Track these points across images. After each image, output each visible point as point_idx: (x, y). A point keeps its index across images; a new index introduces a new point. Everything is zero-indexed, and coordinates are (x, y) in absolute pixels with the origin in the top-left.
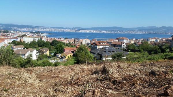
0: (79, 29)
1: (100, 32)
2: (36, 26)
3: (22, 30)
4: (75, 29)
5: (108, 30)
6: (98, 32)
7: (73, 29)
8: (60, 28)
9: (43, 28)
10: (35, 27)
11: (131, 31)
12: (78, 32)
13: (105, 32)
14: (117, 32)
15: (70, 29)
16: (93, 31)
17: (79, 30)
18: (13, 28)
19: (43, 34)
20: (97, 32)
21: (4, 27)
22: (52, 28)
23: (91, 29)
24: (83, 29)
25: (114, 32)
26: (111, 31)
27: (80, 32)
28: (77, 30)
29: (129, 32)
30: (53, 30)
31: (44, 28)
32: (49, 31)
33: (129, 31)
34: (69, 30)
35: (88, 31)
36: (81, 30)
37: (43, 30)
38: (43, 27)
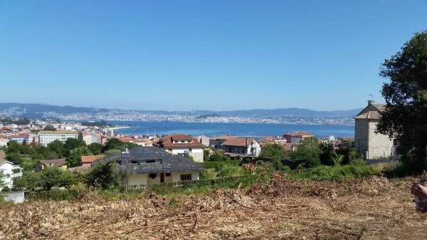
0: (204, 114)
1: (256, 122)
2: (101, 108)
3: (69, 117)
4: (196, 114)
5: (276, 116)
6: (251, 122)
7: (190, 114)
8: (158, 113)
9: (119, 114)
10: (99, 112)
11: (332, 118)
12: (202, 121)
13: (269, 121)
14: (299, 120)
15: (182, 114)
16: (237, 120)
17: (205, 117)
18: (45, 113)
19: (115, 127)
20: (249, 120)
21: (25, 111)
22: (140, 112)
23: (235, 114)
24: (214, 115)
25: (291, 121)
26: (284, 118)
27: (206, 121)
28: (200, 117)
29: (327, 121)
30: (143, 118)
31: (121, 112)
32: (131, 120)
33: (329, 119)
34: (179, 118)
35: (225, 120)
36: (209, 116)
37: (117, 118)
38: (119, 110)
